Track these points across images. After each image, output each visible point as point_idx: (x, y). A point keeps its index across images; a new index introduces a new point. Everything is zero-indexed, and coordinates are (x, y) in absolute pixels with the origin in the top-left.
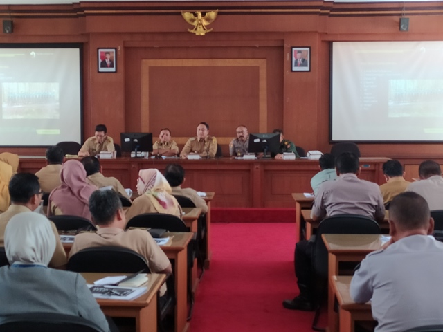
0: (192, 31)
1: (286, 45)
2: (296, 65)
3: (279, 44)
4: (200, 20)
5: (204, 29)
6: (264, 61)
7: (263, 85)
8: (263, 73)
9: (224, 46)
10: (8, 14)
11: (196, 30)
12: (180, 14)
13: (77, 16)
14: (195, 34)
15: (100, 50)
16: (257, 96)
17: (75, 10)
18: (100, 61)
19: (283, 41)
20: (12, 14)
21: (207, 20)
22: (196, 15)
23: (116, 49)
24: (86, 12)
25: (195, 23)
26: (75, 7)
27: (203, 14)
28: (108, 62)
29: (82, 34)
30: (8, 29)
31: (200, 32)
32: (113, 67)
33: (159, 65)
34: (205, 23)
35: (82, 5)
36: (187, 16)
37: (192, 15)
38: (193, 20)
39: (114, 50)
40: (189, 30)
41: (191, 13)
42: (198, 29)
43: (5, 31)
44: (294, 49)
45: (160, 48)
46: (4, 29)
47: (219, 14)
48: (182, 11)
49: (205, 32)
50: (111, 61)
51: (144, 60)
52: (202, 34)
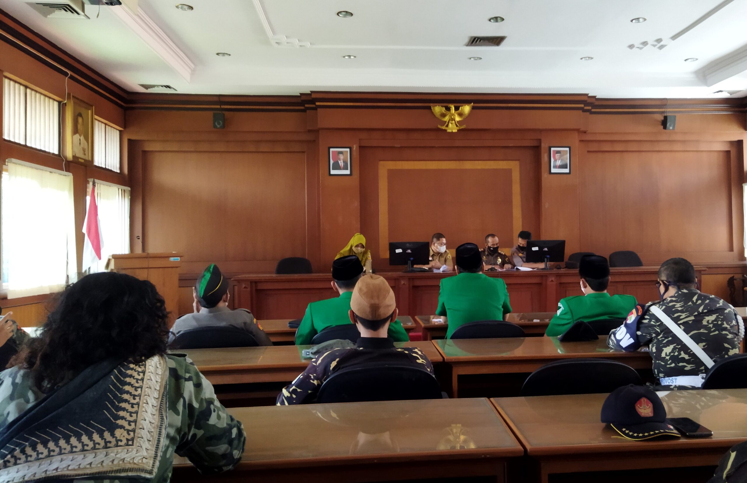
0: (444, 128)
1: (543, 145)
2: (555, 167)
3: (535, 144)
4: (453, 115)
5: (457, 126)
6: (517, 163)
7: (516, 189)
8: (516, 176)
9: (474, 145)
10: (218, 107)
11: (447, 126)
12: (429, 108)
13: (304, 111)
14: (446, 130)
15: (331, 150)
16: (510, 202)
17: (303, 103)
18: (332, 162)
19: (540, 141)
20: (223, 107)
21: (460, 115)
22: (448, 109)
23: (351, 148)
24: (317, 104)
25: (447, 119)
26: (303, 98)
27: (457, 109)
28: (341, 163)
29: (309, 131)
30: (219, 124)
31: (452, 128)
32: (347, 169)
33: (400, 168)
34: (458, 119)
35: (314, 96)
36: (438, 109)
37: (444, 109)
38: (444, 115)
39: (348, 150)
40: (439, 126)
41: (442, 106)
42: (450, 125)
43: (215, 127)
44: (552, 149)
45: (401, 147)
46: (214, 123)
47: (473, 108)
48: (431, 105)
49: (458, 128)
50: (345, 162)
51: (381, 162)
52: (455, 131)
